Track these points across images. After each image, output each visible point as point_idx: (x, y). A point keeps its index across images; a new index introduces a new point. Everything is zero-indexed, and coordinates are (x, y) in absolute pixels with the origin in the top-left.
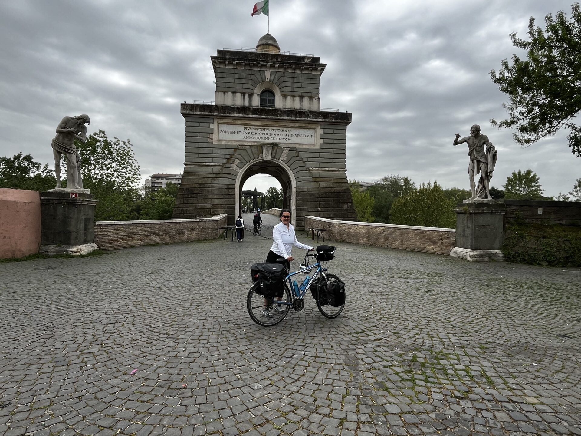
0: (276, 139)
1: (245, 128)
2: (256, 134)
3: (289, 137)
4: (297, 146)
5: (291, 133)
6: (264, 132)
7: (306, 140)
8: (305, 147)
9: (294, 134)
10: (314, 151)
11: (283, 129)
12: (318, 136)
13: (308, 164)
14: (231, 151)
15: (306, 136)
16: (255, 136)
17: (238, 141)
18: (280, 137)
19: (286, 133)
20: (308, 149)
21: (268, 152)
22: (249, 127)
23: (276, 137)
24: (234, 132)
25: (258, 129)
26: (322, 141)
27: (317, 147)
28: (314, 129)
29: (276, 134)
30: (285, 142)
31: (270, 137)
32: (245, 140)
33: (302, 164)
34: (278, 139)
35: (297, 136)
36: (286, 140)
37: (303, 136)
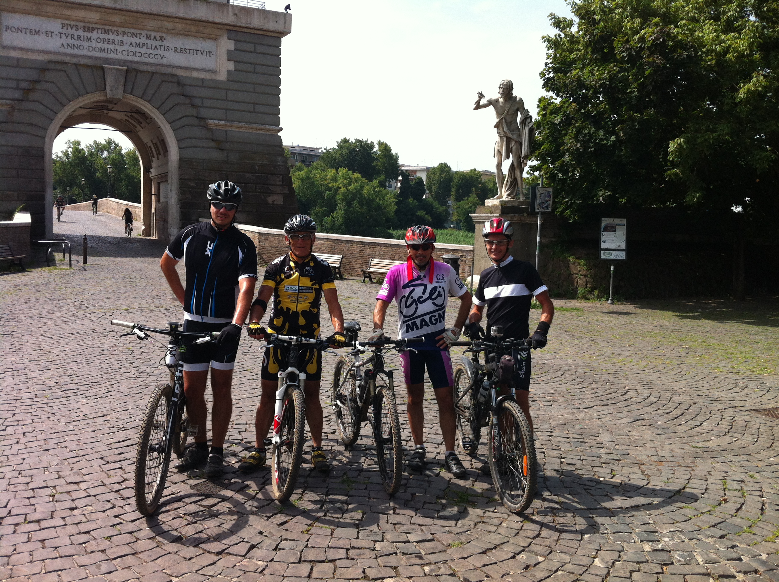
0: (135, 54)
1: (63, 25)
2: (89, 39)
3: (161, 52)
4: (180, 73)
5: (166, 43)
6: (106, 36)
7: (199, 61)
8: (195, 74)
9: (172, 46)
10: (215, 86)
11: (149, 33)
12: (224, 55)
13: (204, 113)
14: (34, 75)
15: (199, 52)
16: (86, 44)
18: (143, 51)
19: (155, 43)
20: (203, 80)
21: (117, 81)
22: (73, 23)
23: (134, 49)
24: (37, 33)
25: (93, 29)
26: (231, 66)
27: (222, 77)
28: (216, 39)
29: (134, 45)
30: (152, 61)
31: (120, 48)
32: (62, 50)
33: (193, 112)
34: (138, 54)
35: (179, 51)
36: (156, 57)
37: (191, 51)
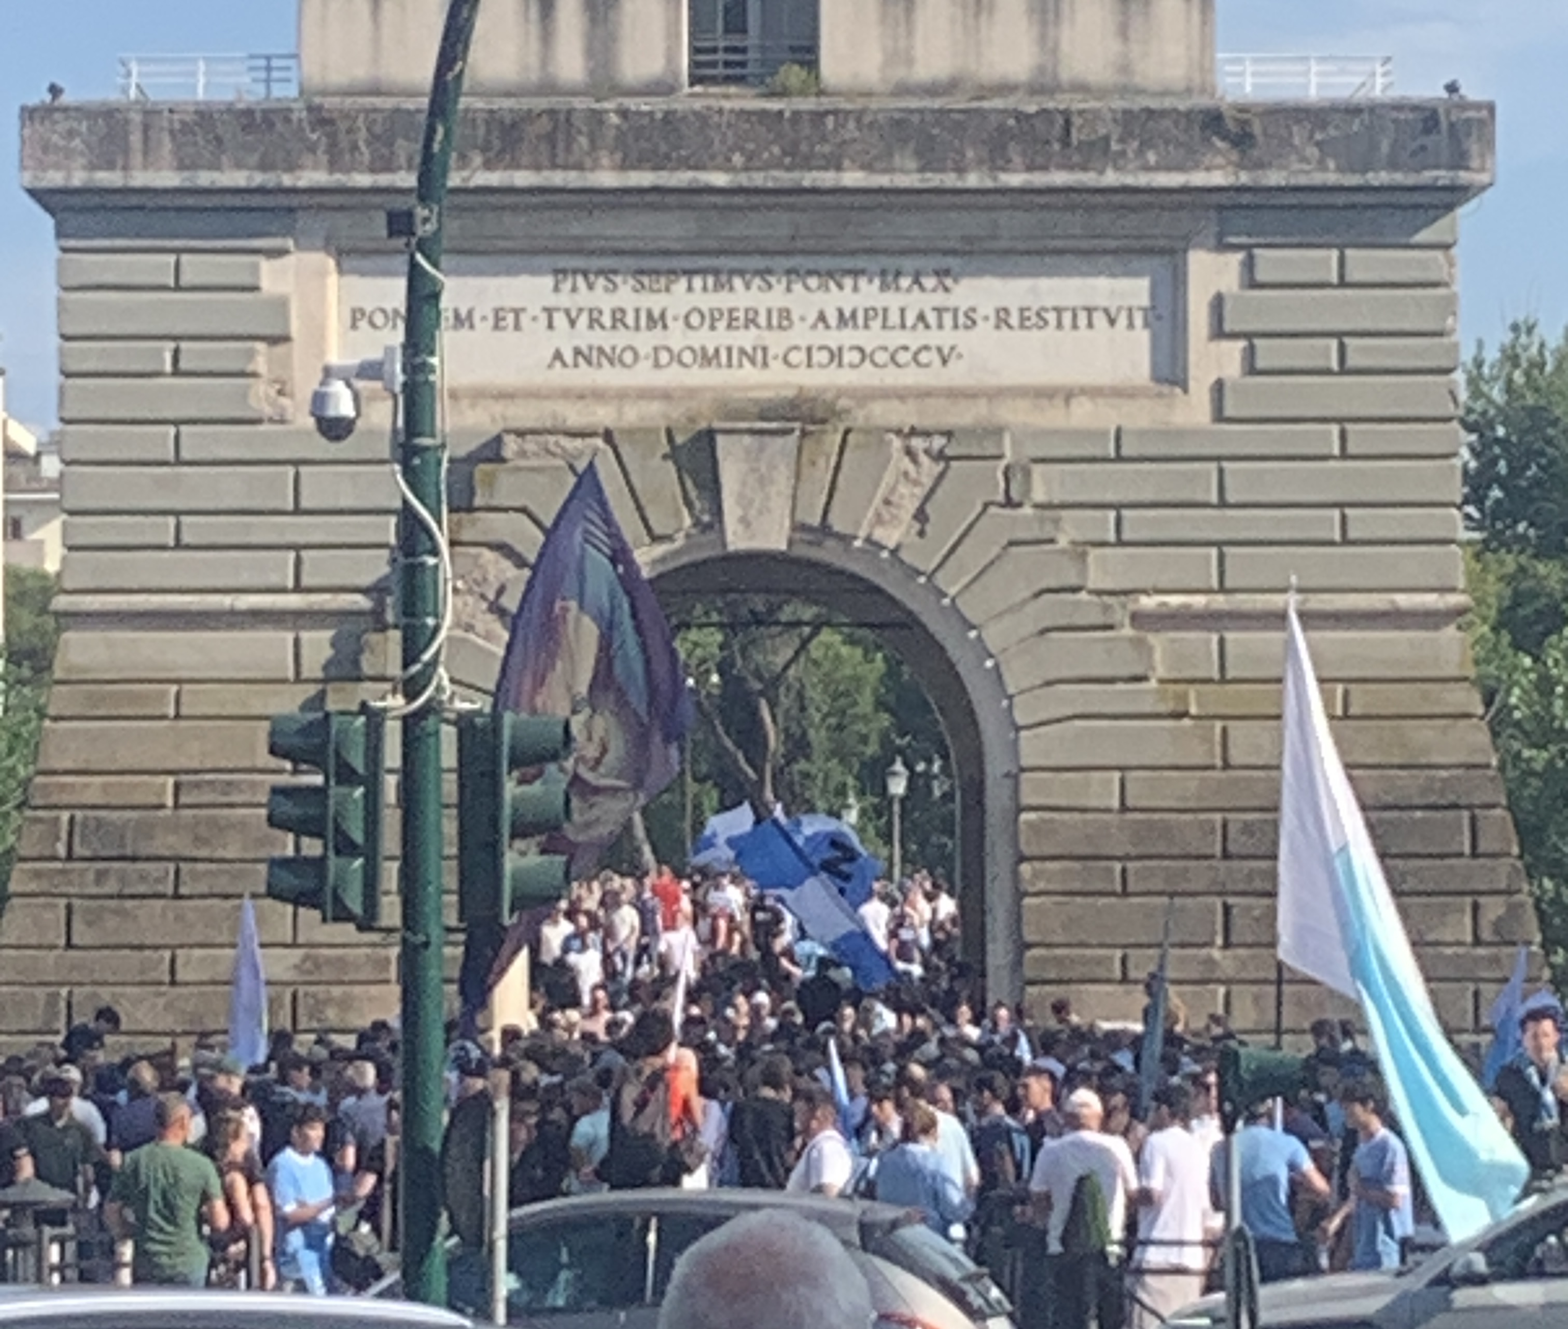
0: (836, 356)
1: (560, 277)
2: (656, 321)
3: (945, 338)
5: (961, 298)
6: (723, 300)
7: (1100, 357)
8: (1085, 413)
9: (987, 309)
10: (1165, 452)
11: (889, 264)
12: (1203, 317)
13: (1117, 569)
15: (1098, 317)
16: (645, 341)
17: (505, 395)
18: (871, 338)
19: (916, 301)
20: (1117, 431)
21: (763, 482)
22: (595, 264)
23: (835, 338)
24: (464, 319)
25: (674, 276)
26: (1233, 358)
27: (1198, 410)
28: (1172, 252)
29: (833, 319)
30: (910, 377)
31: (776, 342)
32: (560, 377)
34: (851, 357)
35: (1014, 320)
36: (924, 357)
37: (1067, 318)
